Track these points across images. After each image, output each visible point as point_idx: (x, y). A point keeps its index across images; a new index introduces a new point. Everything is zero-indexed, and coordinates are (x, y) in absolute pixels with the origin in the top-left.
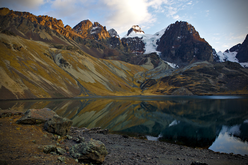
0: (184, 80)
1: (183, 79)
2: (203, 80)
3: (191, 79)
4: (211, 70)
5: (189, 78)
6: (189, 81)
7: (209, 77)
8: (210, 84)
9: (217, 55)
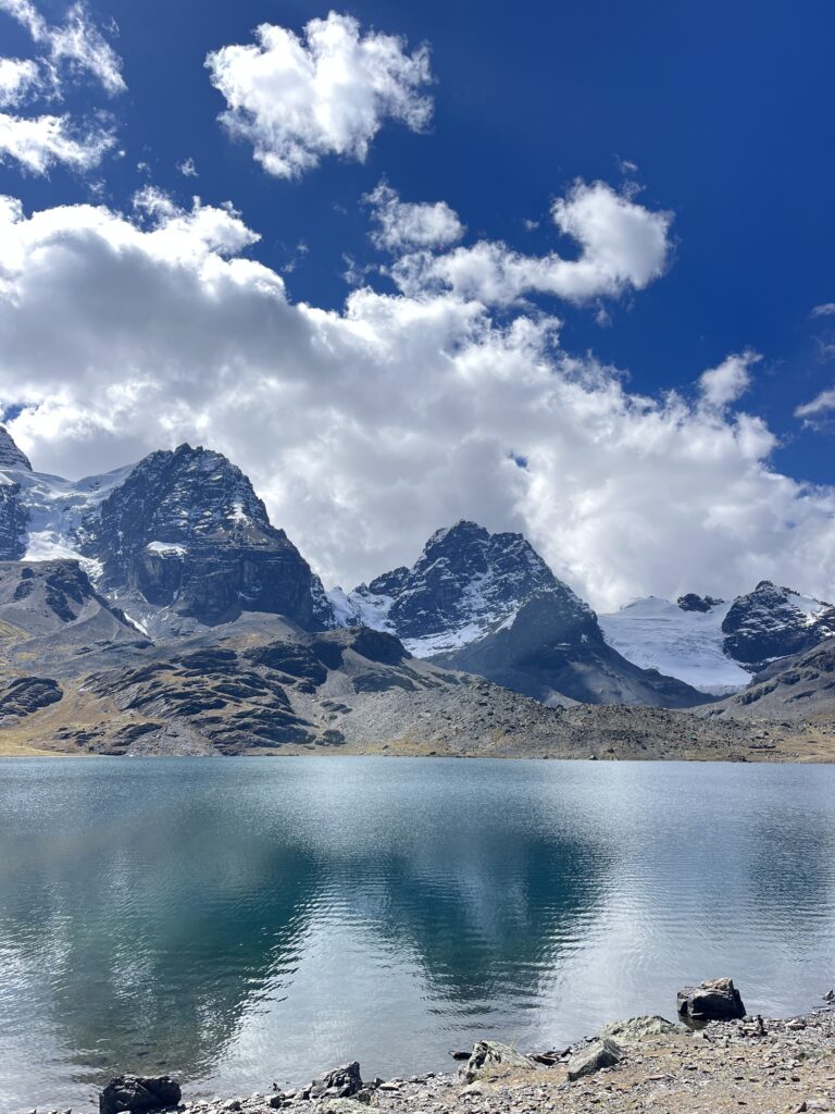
0: (188, 689)
1: (186, 685)
2: (265, 694)
3: (217, 688)
4: (300, 655)
5: (211, 683)
6: (209, 695)
7: (290, 682)
8: (290, 710)
9: (325, 598)
